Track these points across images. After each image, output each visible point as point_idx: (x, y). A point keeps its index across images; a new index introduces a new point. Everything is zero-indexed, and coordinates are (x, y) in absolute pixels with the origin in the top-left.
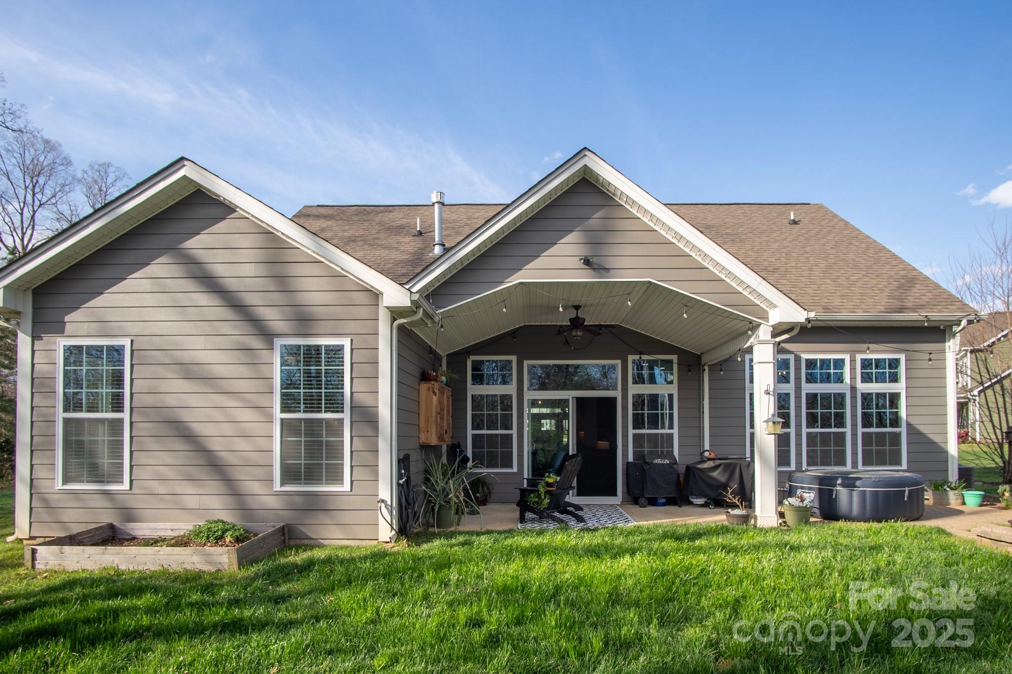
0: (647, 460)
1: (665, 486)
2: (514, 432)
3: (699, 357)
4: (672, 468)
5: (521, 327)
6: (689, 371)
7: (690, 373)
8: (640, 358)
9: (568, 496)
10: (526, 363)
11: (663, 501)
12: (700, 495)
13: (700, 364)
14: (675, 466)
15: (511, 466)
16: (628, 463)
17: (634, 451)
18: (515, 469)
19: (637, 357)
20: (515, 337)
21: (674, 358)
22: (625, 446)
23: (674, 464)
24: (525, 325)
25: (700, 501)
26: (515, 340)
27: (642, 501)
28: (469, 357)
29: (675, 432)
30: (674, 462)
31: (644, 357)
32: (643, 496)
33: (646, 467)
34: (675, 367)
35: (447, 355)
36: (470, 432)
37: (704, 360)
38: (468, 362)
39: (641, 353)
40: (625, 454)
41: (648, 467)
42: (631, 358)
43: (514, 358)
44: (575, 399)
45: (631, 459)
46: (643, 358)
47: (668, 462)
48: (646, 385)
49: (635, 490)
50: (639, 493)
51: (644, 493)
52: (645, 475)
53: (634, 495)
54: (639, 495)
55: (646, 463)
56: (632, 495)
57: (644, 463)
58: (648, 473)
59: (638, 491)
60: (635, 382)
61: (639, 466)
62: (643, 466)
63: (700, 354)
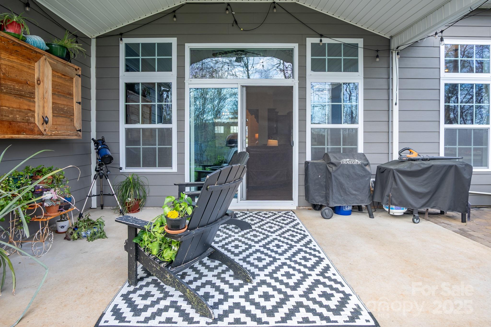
0: (333, 160)
1: (354, 192)
2: (174, 126)
3: (388, 41)
4: (365, 170)
5: (183, 5)
6: (377, 56)
7: (378, 60)
8: (321, 41)
9: (234, 200)
10: (188, 46)
11: (350, 208)
12: (400, 204)
13: (389, 49)
14: (367, 168)
15: (169, 165)
16: (307, 163)
17: (312, 148)
18: (174, 169)
19: (316, 40)
20: (175, 16)
21: (360, 42)
22: (302, 142)
23: (366, 165)
24: (187, 3)
25: (400, 211)
26: (175, 19)
27: (327, 210)
28: (121, 40)
29: (360, 126)
30: (366, 163)
31: (326, 41)
32: (328, 204)
33: (332, 169)
34: (361, 52)
35: (97, 38)
36: (123, 127)
37: (394, 45)
38: (121, 45)
39: (321, 36)
40: (302, 152)
41: (334, 168)
42: (310, 41)
43: (173, 41)
44: (245, 88)
45: (309, 158)
46: (323, 42)
47: (359, 162)
48: (327, 73)
49: (317, 196)
50: (322, 200)
51: (329, 201)
52: (330, 178)
53: (315, 201)
54: (321, 202)
55: (331, 164)
56: (312, 200)
57: (328, 163)
58: (334, 176)
59: (320, 197)
60: (314, 69)
61: (321, 167)
62: (327, 166)
63: (389, 38)
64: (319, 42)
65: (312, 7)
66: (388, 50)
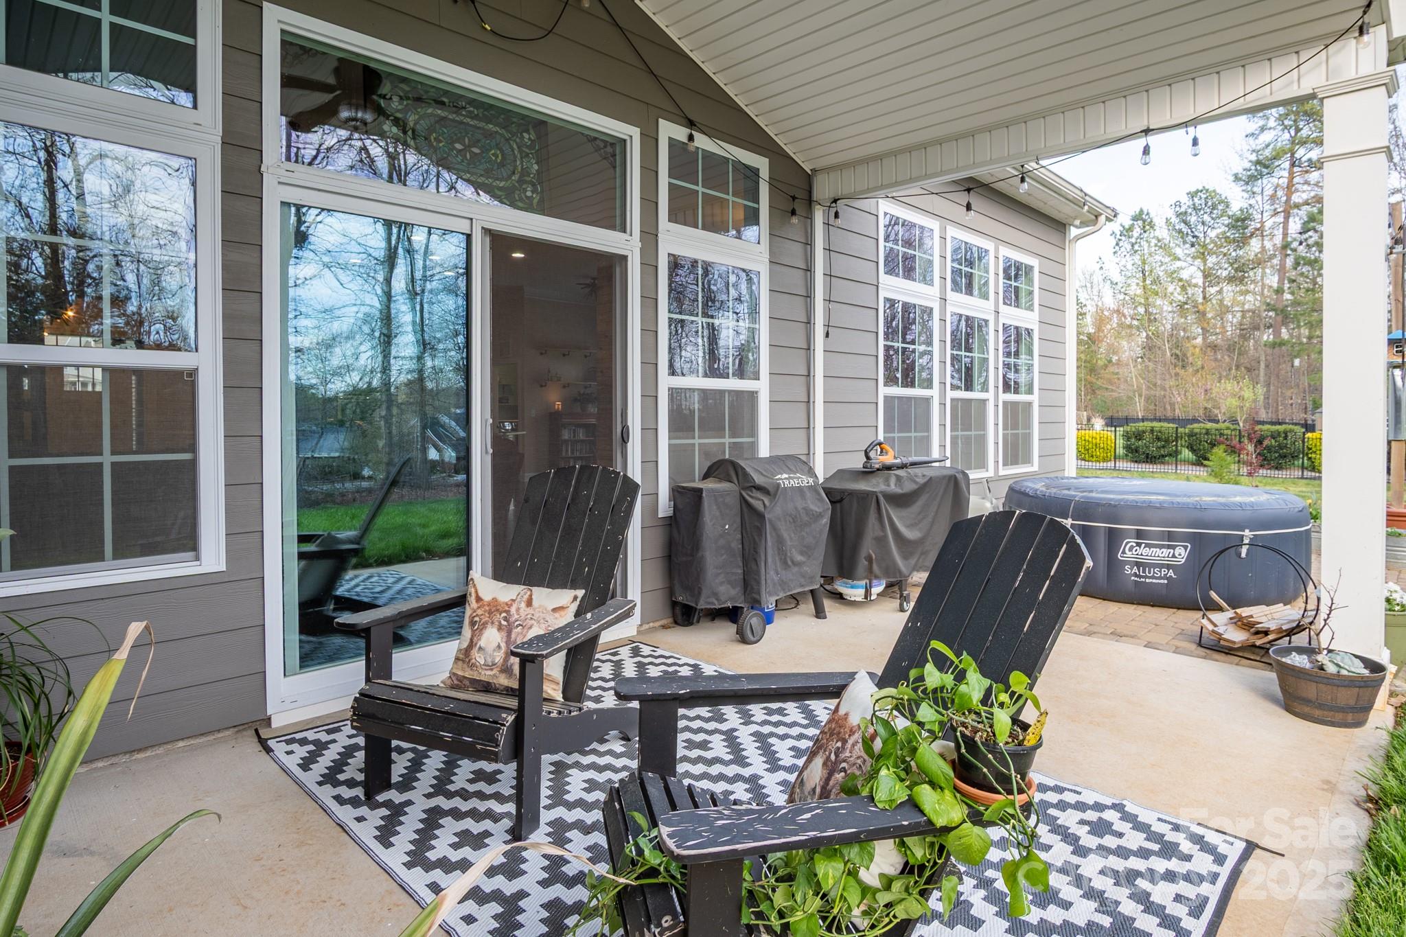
0: (757, 478)
1: (799, 558)
3: (809, 180)
4: (822, 500)
6: (793, 213)
7: (794, 220)
8: (691, 138)
12: (885, 574)
15: (189, 542)
17: (670, 447)
18: (211, 557)
19: (681, 133)
21: (762, 165)
22: (649, 430)
27: (754, 619)
29: (762, 386)
31: (703, 142)
32: (755, 602)
33: (760, 503)
34: (764, 193)
37: (817, 191)
39: (692, 124)
40: (649, 459)
41: (769, 501)
42: (666, 130)
46: (694, 143)
47: (811, 481)
48: (699, 233)
49: (722, 583)
50: (733, 592)
51: (759, 593)
52: (760, 530)
53: (717, 599)
54: (731, 599)
55: (754, 490)
56: (709, 597)
57: (745, 489)
58: (770, 521)
59: (729, 586)
60: (673, 218)
61: (728, 500)
62: (744, 498)
63: (810, 172)
64: (685, 140)
65: (672, 33)
66: (810, 202)
